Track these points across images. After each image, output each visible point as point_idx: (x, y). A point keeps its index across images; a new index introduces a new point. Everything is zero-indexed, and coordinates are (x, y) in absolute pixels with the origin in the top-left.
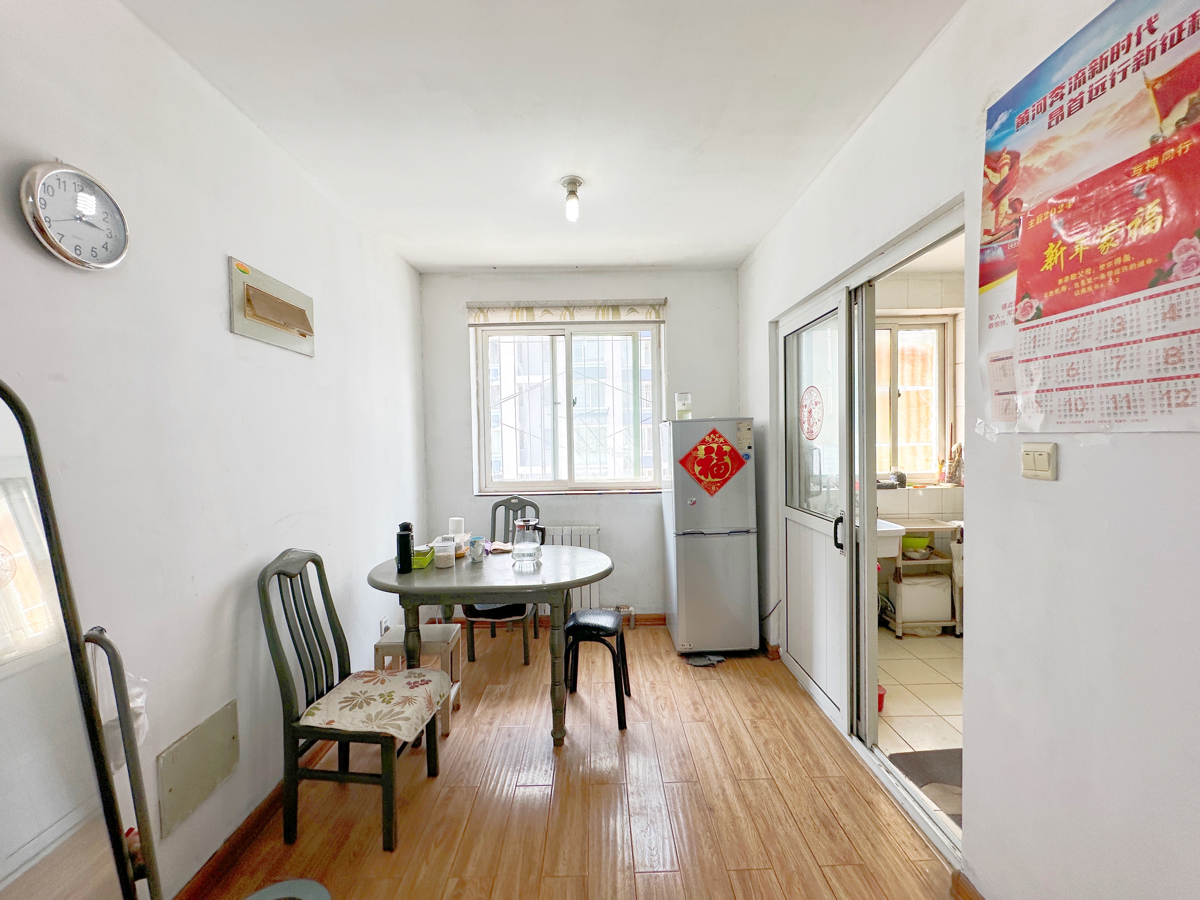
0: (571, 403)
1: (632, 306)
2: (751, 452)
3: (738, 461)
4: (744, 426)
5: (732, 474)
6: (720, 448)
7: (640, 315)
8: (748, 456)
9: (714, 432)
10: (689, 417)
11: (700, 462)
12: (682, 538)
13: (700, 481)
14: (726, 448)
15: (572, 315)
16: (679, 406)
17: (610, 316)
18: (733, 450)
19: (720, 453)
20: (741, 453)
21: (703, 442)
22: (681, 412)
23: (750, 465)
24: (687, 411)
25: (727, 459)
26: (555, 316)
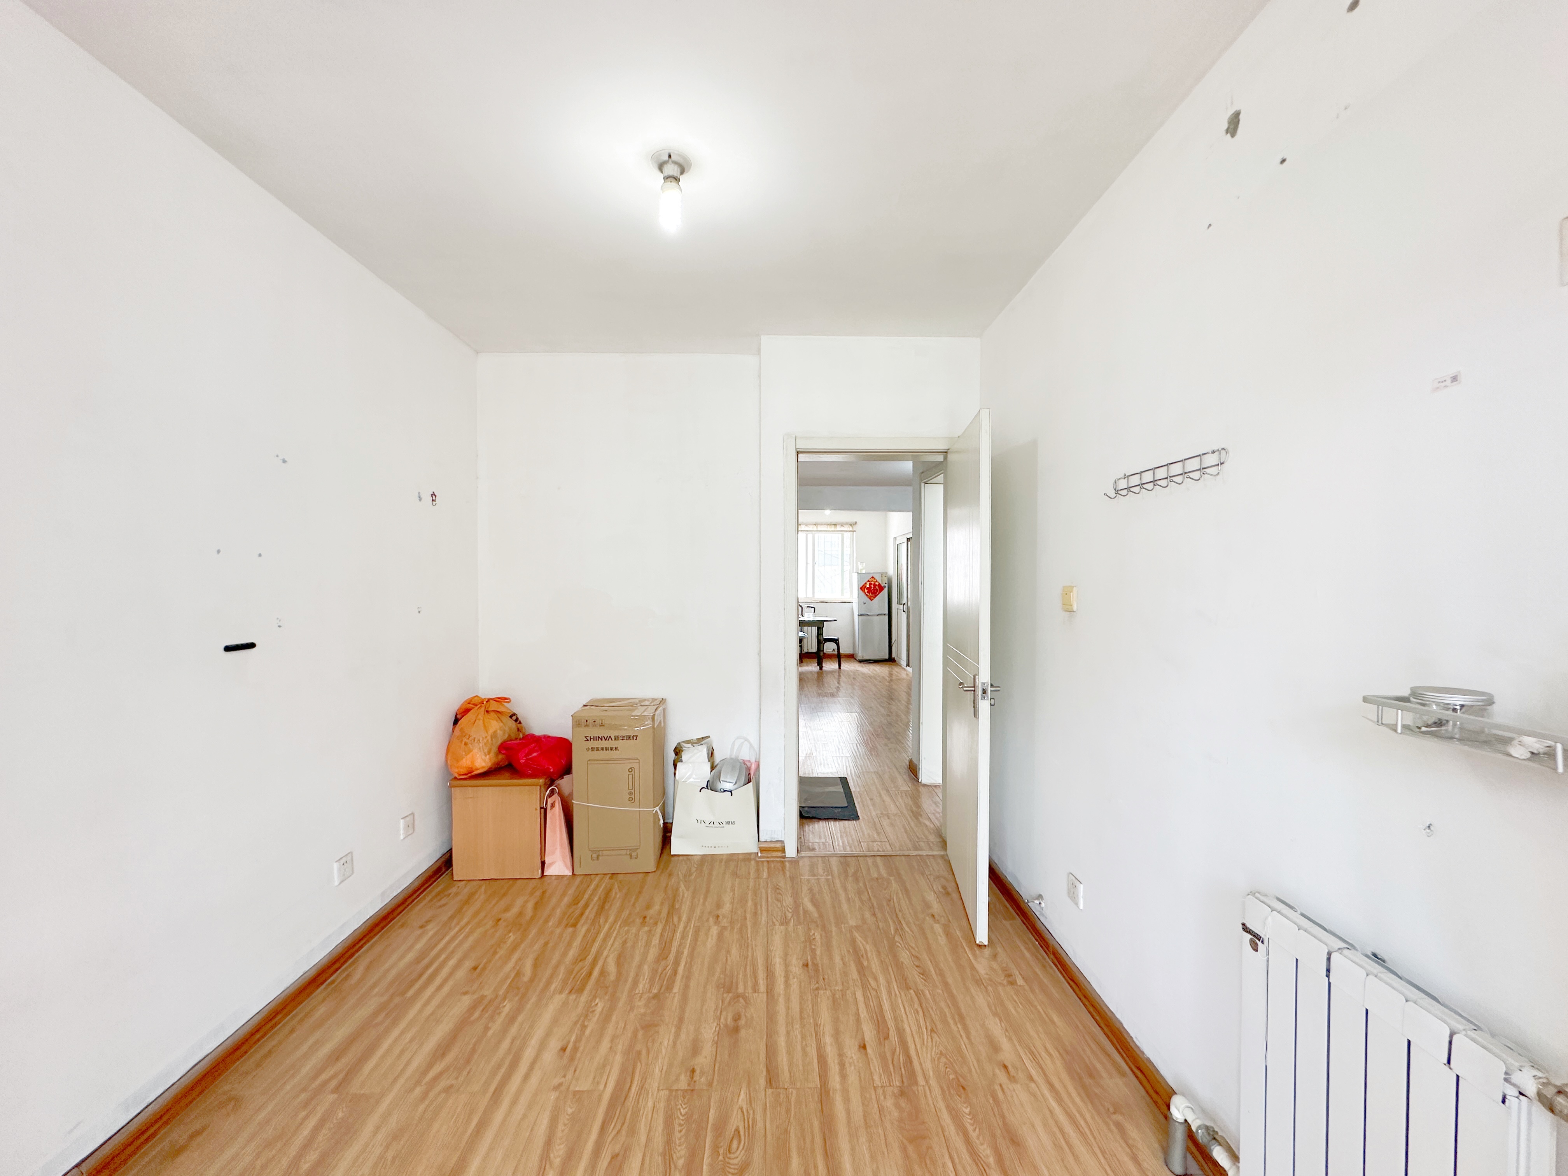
0: (814, 563)
1: (842, 525)
2: (887, 585)
3: (881, 588)
4: (884, 576)
5: (879, 593)
6: (875, 583)
7: (846, 528)
9: (873, 577)
10: (864, 571)
11: (867, 589)
12: (860, 617)
13: (867, 595)
14: (877, 583)
15: (817, 528)
16: (860, 567)
17: (833, 528)
18: (879, 584)
19: (875, 585)
21: (868, 581)
22: (861, 570)
24: (863, 569)
25: (877, 587)
26: (810, 528)
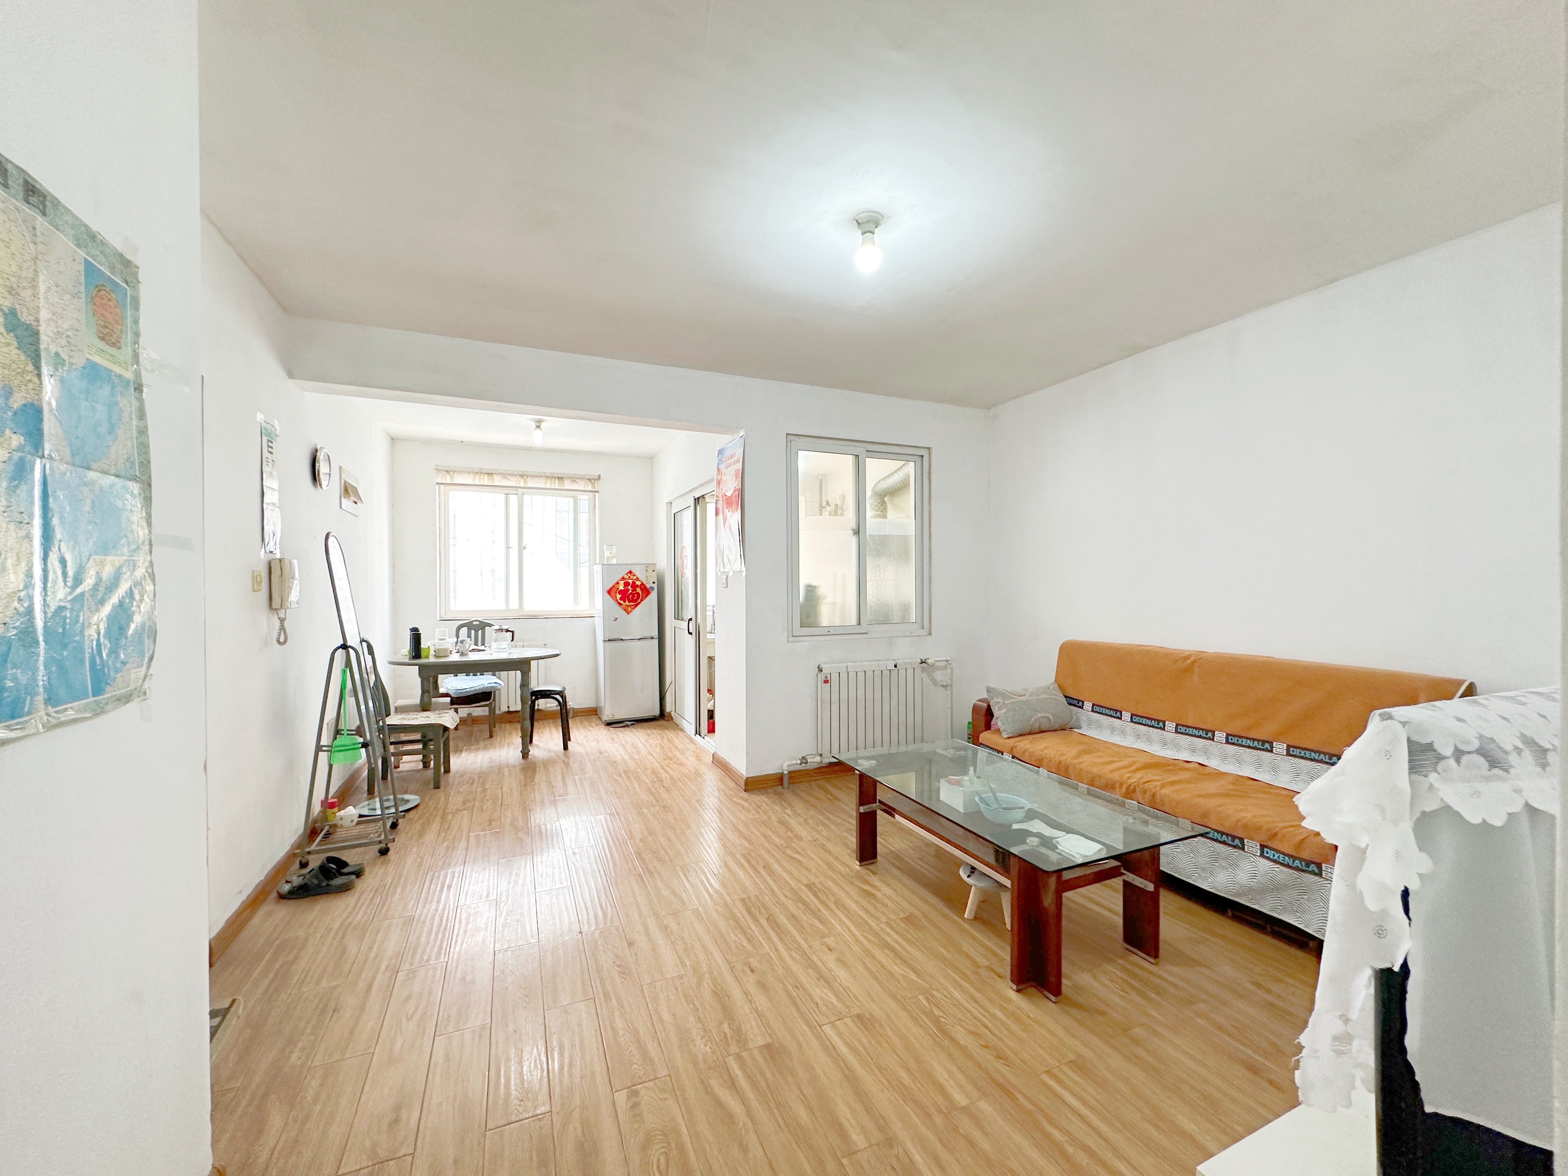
0: (521, 548)
1: (574, 479)
2: (655, 586)
3: (646, 591)
4: (650, 570)
5: (642, 600)
6: (634, 583)
7: (580, 486)
8: (653, 588)
9: (630, 572)
10: (614, 561)
11: (621, 592)
12: (608, 644)
13: (620, 604)
14: (638, 583)
15: (525, 482)
16: (607, 554)
17: (556, 485)
18: (642, 584)
19: (634, 586)
20: (648, 586)
21: (623, 579)
22: (608, 558)
23: (654, 595)
24: (612, 558)
25: (638, 590)
26: (512, 482)
